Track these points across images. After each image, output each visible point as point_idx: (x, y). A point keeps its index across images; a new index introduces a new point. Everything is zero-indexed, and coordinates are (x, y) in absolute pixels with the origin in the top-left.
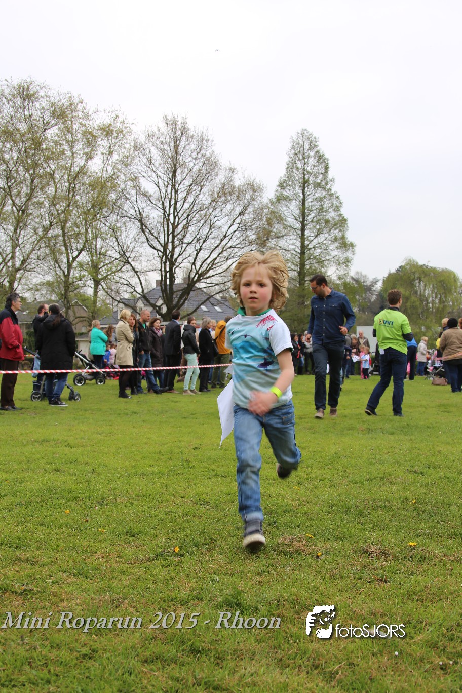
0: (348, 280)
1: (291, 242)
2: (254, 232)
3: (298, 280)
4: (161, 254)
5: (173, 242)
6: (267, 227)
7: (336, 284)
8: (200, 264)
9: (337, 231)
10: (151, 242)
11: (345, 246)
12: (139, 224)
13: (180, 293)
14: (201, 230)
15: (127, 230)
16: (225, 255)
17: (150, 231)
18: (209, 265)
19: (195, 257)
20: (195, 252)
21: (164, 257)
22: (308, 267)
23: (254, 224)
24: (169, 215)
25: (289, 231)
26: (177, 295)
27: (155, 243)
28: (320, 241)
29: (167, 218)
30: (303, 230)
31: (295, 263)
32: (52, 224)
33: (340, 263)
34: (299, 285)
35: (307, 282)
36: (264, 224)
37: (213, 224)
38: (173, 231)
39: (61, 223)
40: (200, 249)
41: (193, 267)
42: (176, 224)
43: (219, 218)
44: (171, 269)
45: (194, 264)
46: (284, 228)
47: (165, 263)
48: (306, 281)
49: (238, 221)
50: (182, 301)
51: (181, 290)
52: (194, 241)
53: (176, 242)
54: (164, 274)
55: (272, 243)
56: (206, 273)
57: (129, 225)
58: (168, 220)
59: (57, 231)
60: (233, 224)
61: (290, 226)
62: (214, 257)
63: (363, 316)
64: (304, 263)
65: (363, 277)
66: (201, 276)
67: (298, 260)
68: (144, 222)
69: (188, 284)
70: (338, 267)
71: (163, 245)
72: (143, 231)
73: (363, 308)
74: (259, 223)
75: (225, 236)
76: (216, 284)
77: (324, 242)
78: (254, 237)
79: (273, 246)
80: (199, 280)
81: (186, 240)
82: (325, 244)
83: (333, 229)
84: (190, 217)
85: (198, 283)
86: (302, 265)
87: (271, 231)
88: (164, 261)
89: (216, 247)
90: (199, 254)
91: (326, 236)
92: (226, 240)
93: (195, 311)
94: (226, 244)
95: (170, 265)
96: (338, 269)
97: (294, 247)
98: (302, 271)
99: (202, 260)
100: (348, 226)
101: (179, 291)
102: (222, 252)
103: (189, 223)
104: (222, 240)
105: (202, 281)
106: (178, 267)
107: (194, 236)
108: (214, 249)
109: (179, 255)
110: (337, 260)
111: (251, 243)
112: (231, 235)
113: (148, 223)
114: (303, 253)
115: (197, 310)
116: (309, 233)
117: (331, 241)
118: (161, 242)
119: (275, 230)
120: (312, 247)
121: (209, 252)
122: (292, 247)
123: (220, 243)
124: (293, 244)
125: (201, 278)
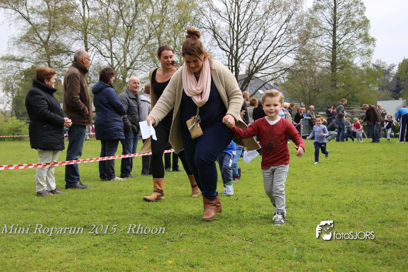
0: (371, 66)
1: (326, 40)
2: (297, 34)
3: (331, 68)
4: (228, 54)
5: (237, 44)
6: (306, 30)
7: (361, 70)
8: (257, 60)
9: (361, 29)
10: (221, 45)
11: (368, 41)
12: (212, 33)
13: (243, 81)
14: (257, 35)
15: (205, 37)
16: (276, 52)
17: (220, 37)
18: (263, 61)
19: (253, 54)
20: (253, 51)
21: (231, 55)
22: (339, 59)
23: (297, 28)
24: (233, 25)
25: (324, 32)
26: (241, 83)
27: (224, 46)
28: (348, 38)
29: (232, 27)
30: (334, 31)
31: (329, 56)
32: (151, 35)
33: (363, 54)
34: (332, 72)
35: (338, 70)
36: (304, 28)
37: (266, 30)
38: (237, 37)
39: (157, 34)
40: (257, 49)
41: (252, 62)
42: (239, 31)
43: (270, 25)
44: (236, 64)
45: (252, 60)
46: (320, 30)
47: (232, 60)
48: (337, 68)
49: (284, 26)
50: (244, 87)
51: (244, 79)
52: (253, 43)
53: (240, 44)
54: (231, 68)
55: (310, 41)
56: (261, 67)
57: (206, 34)
58: (233, 28)
59: (154, 40)
60: (281, 29)
61: (324, 28)
62: (267, 55)
63: (383, 93)
64: (335, 56)
65: (383, 63)
66: (258, 69)
67: (331, 54)
68: (216, 31)
69: (249, 75)
70: (362, 57)
71: (230, 47)
72: (215, 37)
73: (382, 87)
74: (300, 28)
75: (275, 38)
76: (270, 74)
77: (351, 39)
78: (297, 38)
79: (311, 44)
80: (256, 71)
81: (246, 43)
82: (352, 40)
83: (358, 28)
84: (249, 26)
85: (256, 74)
86: (334, 57)
87: (310, 33)
88: (231, 59)
89: (269, 47)
90: (256, 52)
91: (353, 34)
92: (276, 41)
93: (254, 94)
94: (276, 44)
95: (235, 61)
96: (362, 59)
97: (327, 44)
98: (334, 61)
99: (258, 57)
100: (370, 26)
101: (242, 80)
102: (273, 50)
103: (248, 30)
104: (273, 42)
105: (259, 72)
106: (241, 62)
107: (252, 40)
108: (267, 48)
109: (242, 54)
110: (362, 52)
111: (295, 42)
112: (280, 37)
113: (219, 32)
114: (334, 48)
115: (256, 94)
116: (339, 33)
117: (357, 38)
118: (228, 45)
119: (313, 32)
120: (341, 43)
121: (263, 50)
122: (326, 44)
123: (272, 44)
124: (327, 42)
125: (258, 70)
